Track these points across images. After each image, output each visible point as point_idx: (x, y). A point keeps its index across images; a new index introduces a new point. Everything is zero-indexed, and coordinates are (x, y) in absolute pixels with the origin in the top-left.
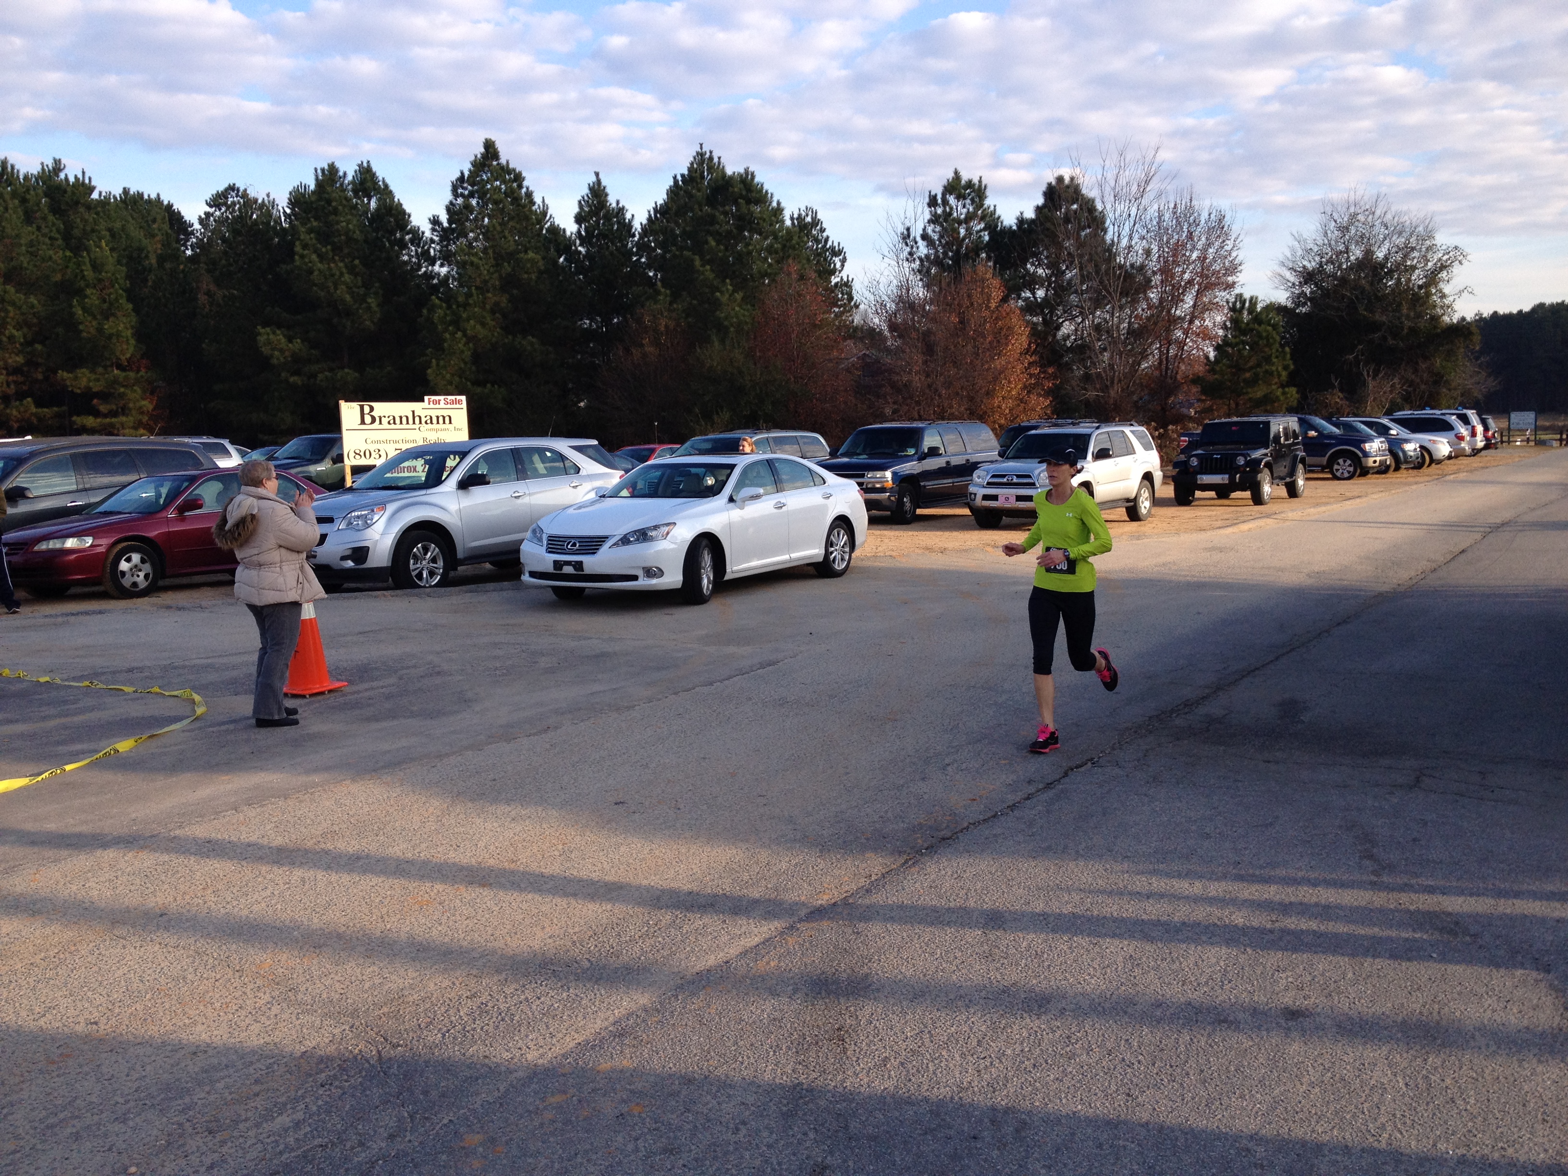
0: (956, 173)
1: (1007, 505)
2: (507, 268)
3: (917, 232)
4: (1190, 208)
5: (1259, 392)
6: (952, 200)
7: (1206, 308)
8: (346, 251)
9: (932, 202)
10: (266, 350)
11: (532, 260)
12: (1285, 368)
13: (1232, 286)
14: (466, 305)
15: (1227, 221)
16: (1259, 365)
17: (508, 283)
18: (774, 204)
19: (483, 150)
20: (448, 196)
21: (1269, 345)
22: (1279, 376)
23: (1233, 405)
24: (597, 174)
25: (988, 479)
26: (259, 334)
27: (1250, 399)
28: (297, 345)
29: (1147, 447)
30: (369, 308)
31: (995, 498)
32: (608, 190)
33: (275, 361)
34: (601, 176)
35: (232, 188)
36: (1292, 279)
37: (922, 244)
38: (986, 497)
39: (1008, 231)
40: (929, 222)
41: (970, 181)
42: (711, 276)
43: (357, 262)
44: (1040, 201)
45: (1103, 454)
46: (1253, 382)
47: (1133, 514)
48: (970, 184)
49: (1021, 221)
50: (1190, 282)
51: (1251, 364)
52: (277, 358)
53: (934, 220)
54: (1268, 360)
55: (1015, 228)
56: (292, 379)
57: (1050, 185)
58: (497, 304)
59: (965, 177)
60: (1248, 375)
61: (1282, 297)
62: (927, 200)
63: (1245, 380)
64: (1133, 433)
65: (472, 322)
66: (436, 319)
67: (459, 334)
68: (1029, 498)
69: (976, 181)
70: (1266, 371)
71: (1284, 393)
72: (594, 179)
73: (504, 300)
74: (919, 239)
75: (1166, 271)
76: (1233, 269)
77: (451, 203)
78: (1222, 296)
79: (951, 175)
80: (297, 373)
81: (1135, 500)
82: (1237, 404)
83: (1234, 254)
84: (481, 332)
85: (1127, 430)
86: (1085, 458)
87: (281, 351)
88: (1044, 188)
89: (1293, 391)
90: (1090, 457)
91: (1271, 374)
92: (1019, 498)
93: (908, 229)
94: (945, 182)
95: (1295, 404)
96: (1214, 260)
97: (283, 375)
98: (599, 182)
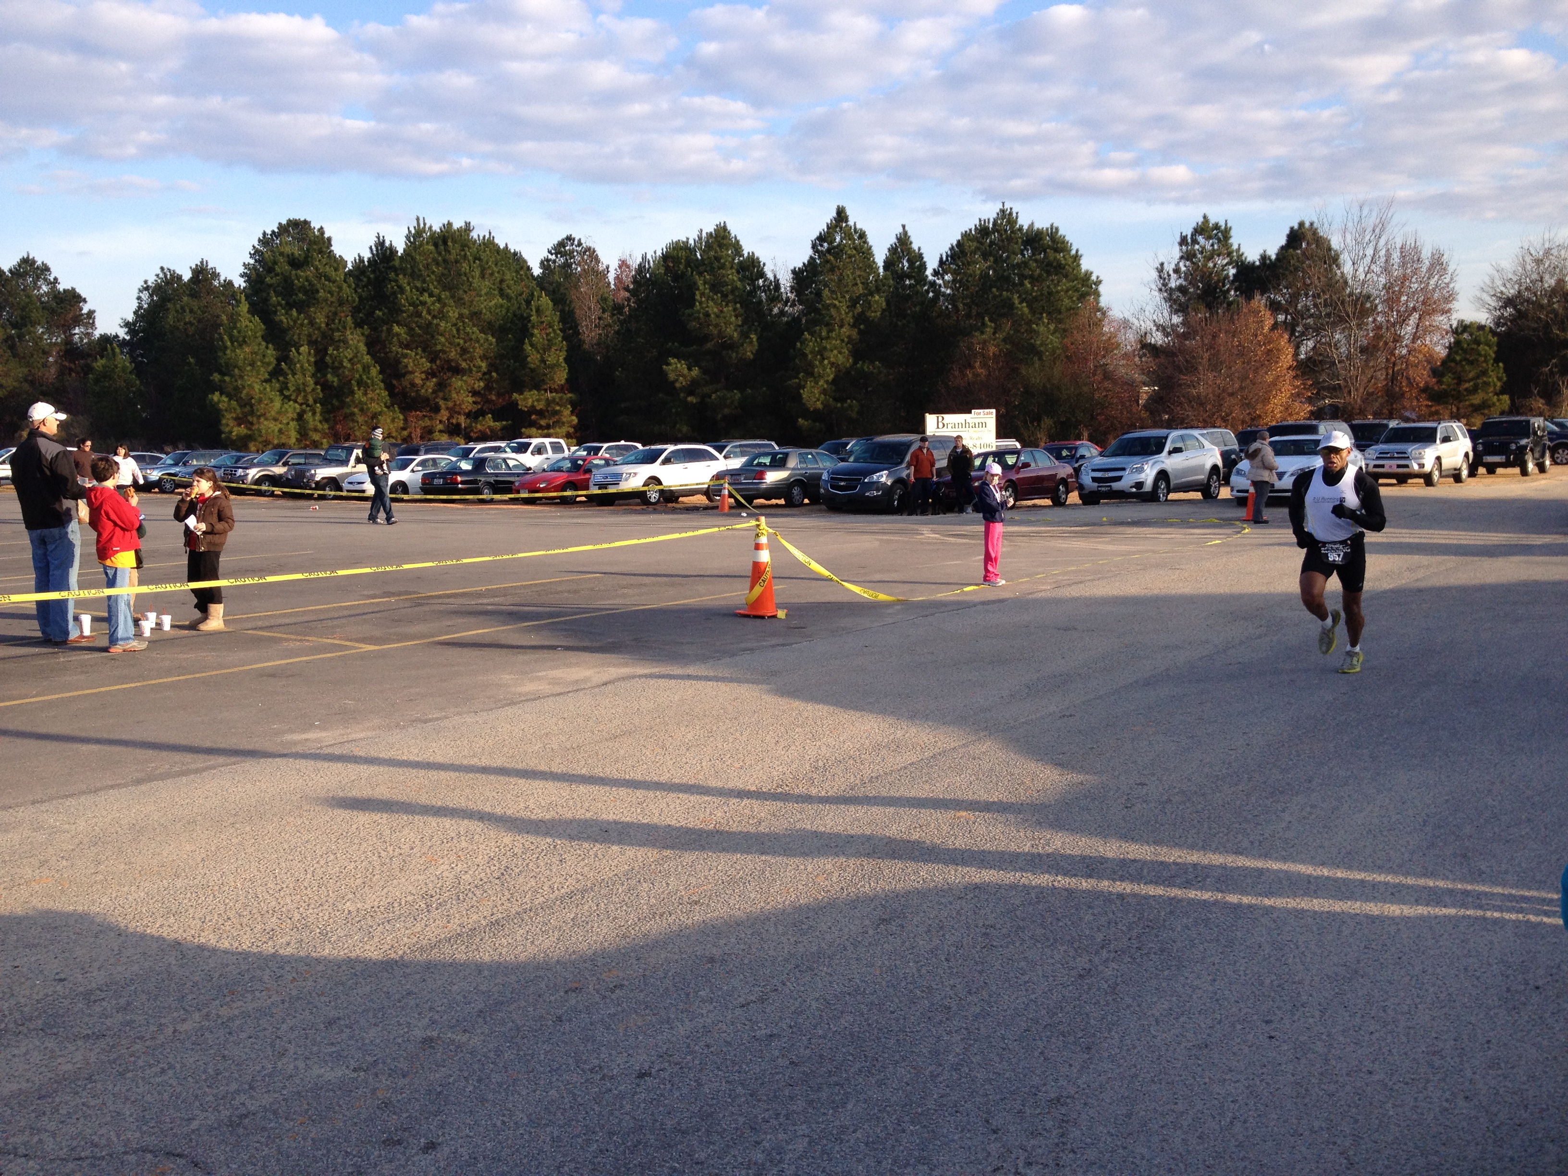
0: (1205, 217)
1: (1390, 470)
2: (859, 309)
3: (1169, 268)
4: (1416, 249)
5: (1477, 399)
6: (1201, 239)
7: (1426, 331)
8: (730, 297)
9: (1183, 241)
10: (672, 376)
11: (877, 302)
12: (1499, 379)
13: (1449, 311)
14: (828, 338)
15: (1445, 259)
16: (1478, 377)
17: (860, 319)
18: (1073, 252)
19: (835, 215)
20: (810, 252)
21: (1486, 361)
22: (1495, 386)
23: (1454, 410)
24: (904, 226)
25: (1377, 455)
26: (668, 364)
27: (1472, 405)
28: (695, 372)
29: (1465, 437)
30: (751, 342)
31: (1382, 466)
32: (912, 239)
33: (678, 385)
34: (907, 228)
35: (569, 238)
36: (1494, 304)
37: (1174, 276)
38: (1375, 466)
39: (1251, 267)
40: (1182, 258)
41: (1217, 224)
42: (1026, 310)
43: (738, 305)
44: (1283, 241)
45: (1446, 439)
46: (1474, 390)
47: (1457, 478)
48: (1217, 227)
49: (1264, 257)
50: (1414, 309)
51: (1471, 375)
52: (681, 382)
53: (1188, 256)
54: (1484, 373)
55: (1258, 263)
56: (689, 399)
57: (1292, 229)
58: (849, 337)
59: (1212, 221)
60: (1467, 385)
61: (1483, 317)
62: (1179, 239)
63: (1466, 390)
64: (1457, 427)
65: (835, 352)
66: (807, 351)
67: (826, 362)
68: (1407, 466)
69: (1222, 224)
70: (1485, 383)
71: (1499, 400)
72: (901, 230)
73: (854, 333)
74: (1171, 272)
75: (1392, 300)
76: (1450, 298)
77: (811, 257)
78: (1440, 320)
79: (1200, 220)
80: (691, 393)
81: (1460, 469)
82: (1458, 409)
83: (1451, 286)
84: (841, 359)
85: (1454, 425)
86: (1435, 441)
87: (683, 376)
88: (1287, 231)
89: (1506, 398)
90: (1438, 441)
91: (1486, 384)
92: (1399, 466)
93: (1162, 264)
94: (1194, 225)
95: (1507, 408)
96: (1434, 290)
97: (682, 395)
98: (905, 233)
